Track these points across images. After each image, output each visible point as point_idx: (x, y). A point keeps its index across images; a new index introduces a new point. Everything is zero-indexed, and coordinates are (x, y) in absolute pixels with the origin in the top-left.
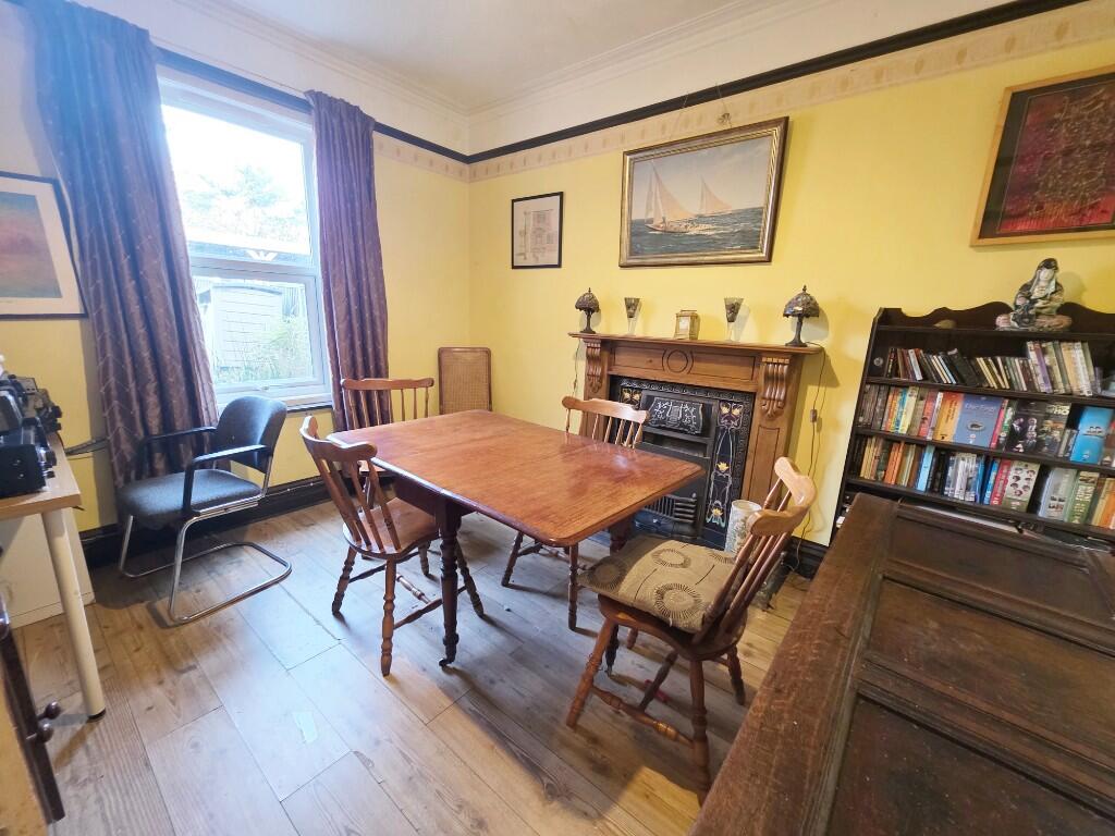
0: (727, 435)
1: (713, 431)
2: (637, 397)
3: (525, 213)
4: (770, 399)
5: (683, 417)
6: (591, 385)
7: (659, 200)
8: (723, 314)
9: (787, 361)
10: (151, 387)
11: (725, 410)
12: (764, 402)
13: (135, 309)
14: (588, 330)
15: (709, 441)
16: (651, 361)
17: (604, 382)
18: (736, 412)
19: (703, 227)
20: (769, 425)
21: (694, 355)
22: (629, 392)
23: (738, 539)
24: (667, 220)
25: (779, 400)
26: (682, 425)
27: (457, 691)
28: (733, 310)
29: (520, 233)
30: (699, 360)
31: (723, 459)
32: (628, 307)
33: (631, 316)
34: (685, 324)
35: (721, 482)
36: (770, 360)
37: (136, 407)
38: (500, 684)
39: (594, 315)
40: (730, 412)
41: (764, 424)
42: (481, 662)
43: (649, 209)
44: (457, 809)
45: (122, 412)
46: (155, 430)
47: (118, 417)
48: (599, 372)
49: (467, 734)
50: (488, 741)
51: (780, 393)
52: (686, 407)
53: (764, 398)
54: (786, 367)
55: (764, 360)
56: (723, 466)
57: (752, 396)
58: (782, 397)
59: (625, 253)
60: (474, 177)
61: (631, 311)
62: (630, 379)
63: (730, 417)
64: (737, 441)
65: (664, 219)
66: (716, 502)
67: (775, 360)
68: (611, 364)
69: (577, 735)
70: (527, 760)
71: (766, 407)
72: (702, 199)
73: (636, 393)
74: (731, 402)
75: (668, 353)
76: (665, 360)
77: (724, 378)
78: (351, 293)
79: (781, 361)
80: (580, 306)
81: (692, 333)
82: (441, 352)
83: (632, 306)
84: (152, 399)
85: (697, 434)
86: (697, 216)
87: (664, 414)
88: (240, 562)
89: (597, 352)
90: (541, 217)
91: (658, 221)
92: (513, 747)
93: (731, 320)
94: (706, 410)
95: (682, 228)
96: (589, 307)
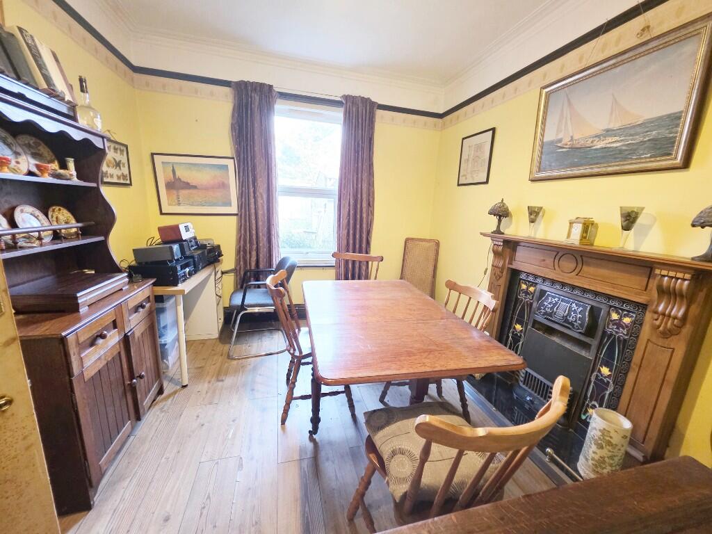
0: (613, 341)
1: (599, 333)
2: (532, 289)
3: (469, 147)
4: (664, 314)
5: (569, 314)
6: (495, 274)
7: (569, 122)
8: (618, 221)
9: (688, 276)
10: (255, 247)
11: (615, 316)
12: (656, 316)
13: (253, 211)
14: (498, 231)
15: (594, 343)
16: (544, 260)
17: (505, 273)
18: (627, 320)
19: (610, 140)
20: (661, 342)
21: (584, 259)
22: (525, 284)
23: (594, 448)
24: (575, 138)
25: (675, 318)
26: (566, 321)
27: (306, 453)
28: (629, 219)
29: (465, 161)
30: (588, 265)
31: (607, 365)
32: (530, 214)
33: (532, 221)
34: (577, 230)
35: (601, 384)
36: (664, 272)
37: (248, 256)
38: (330, 463)
39: (504, 220)
40: (620, 319)
41: (654, 339)
42: (330, 443)
43: (559, 131)
44: (254, 523)
45: (243, 257)
46: (253, 268)
47: (242, 260)
48: (500, 265)
49: (291, 483)
50: (299, 495)
51: (678, 311)
52: (574, 305)
53: (656, 312)
54: (686, 283)
55: (657, 271)
56: (605, 371)
57: (644, 307)
58: (680, 314)
59: (535, 169)
60: (444, 127)
61: (532, 217)
62: (528, 274)
63: (619, 324)
64: (623, 349)
65: (572, 137)
66: (594, 403)
67: (672, 274)
68: (512, 260)
69: (348, 528)
70: (308, 523)
71: (658, 323)
72: (611, 114)
73: (531, 285)
74: (623, 310)
75: (560, 254)
76: (556, 261)
77: (614, 285)
78: (351, 203)
79: (680, 275)
80: (493, 212)
81: (583, 238)
82: (407, 240)
83: (534, 214)
84: (254, 253)
85: (580, 333)
86: (604, 130)
87: (552, 308)
88: (273, 338)
89: (500, 249)
90: (479, 147)
91: (566, 140)
92: (307, 509)
93: (627, 228)
94: (594, 313)
95: (589, 143)
96: (501, 213)
